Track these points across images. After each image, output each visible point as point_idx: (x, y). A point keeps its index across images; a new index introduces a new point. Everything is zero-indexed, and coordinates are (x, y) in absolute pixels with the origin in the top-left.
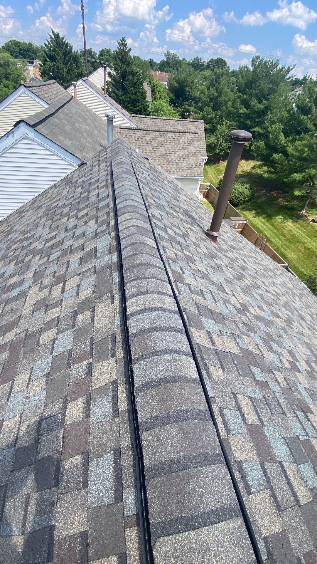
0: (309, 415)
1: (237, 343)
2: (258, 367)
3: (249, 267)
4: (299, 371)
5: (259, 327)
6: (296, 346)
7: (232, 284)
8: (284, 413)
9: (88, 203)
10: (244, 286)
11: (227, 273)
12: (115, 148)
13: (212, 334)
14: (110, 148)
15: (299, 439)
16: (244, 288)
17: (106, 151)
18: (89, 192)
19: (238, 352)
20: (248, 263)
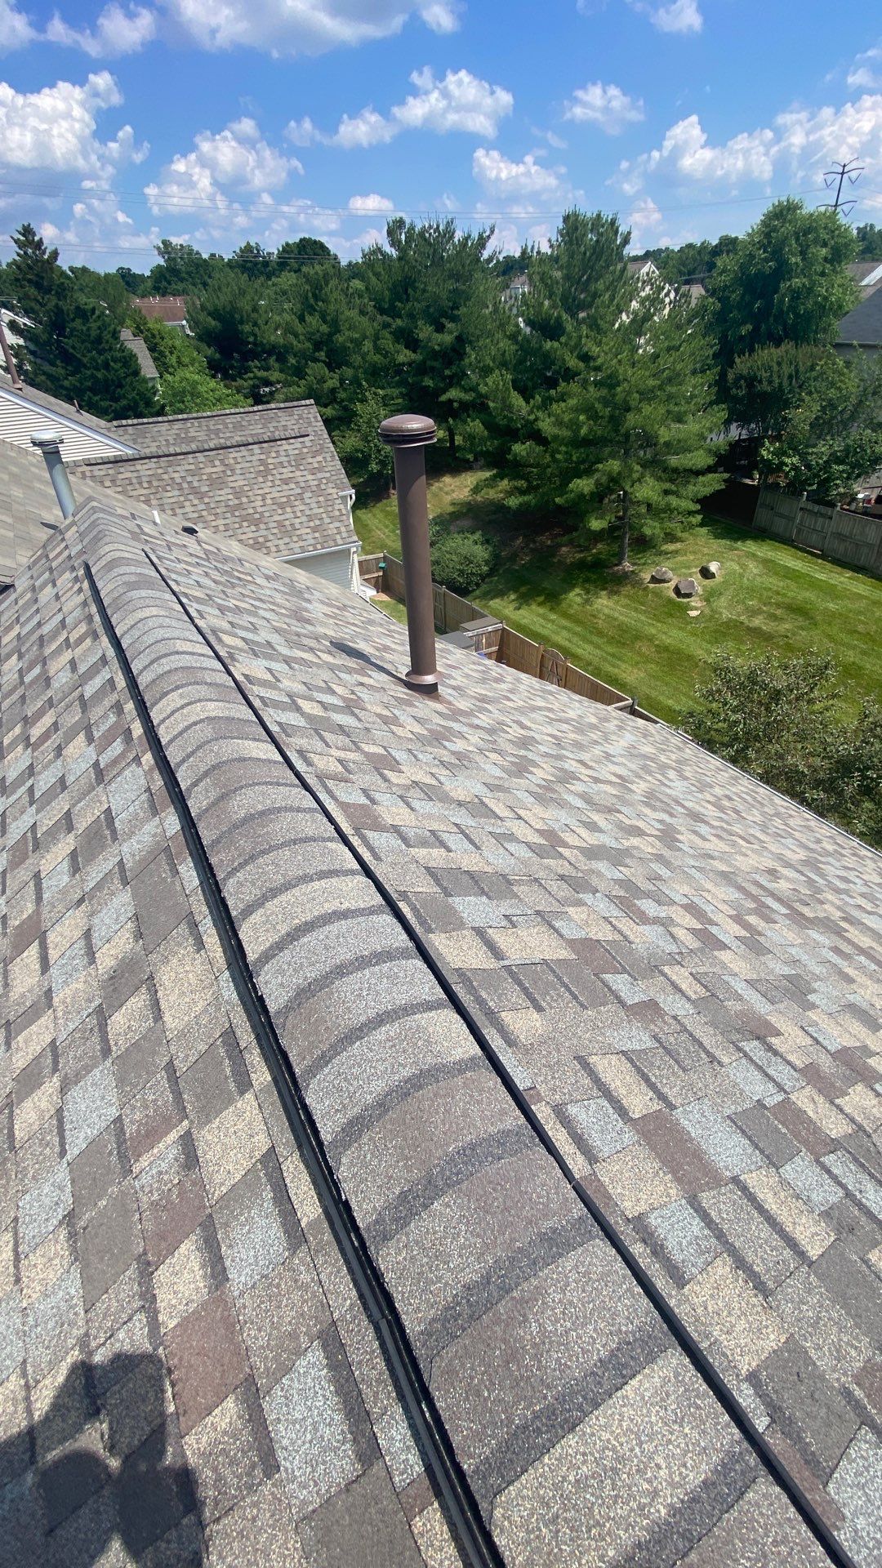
0: (773, 1040)
1: (556, 931)
2: (624, 971)
3: (537, 736)
4: (725, 947)
5: (599, 874)
6: (699, 889)
7: (506, 790)
8: (713, 1059)
9: (49, 693)
10: (538, 785)
11: (487, 767)
12: (86, 525)
13: (490, 931)
14: (74, 529)
15: (765, 1107)
16: (540, 791)
17: (63, 540)
18: (45, 664)
19: (564, 954)
20: (533, 726)
